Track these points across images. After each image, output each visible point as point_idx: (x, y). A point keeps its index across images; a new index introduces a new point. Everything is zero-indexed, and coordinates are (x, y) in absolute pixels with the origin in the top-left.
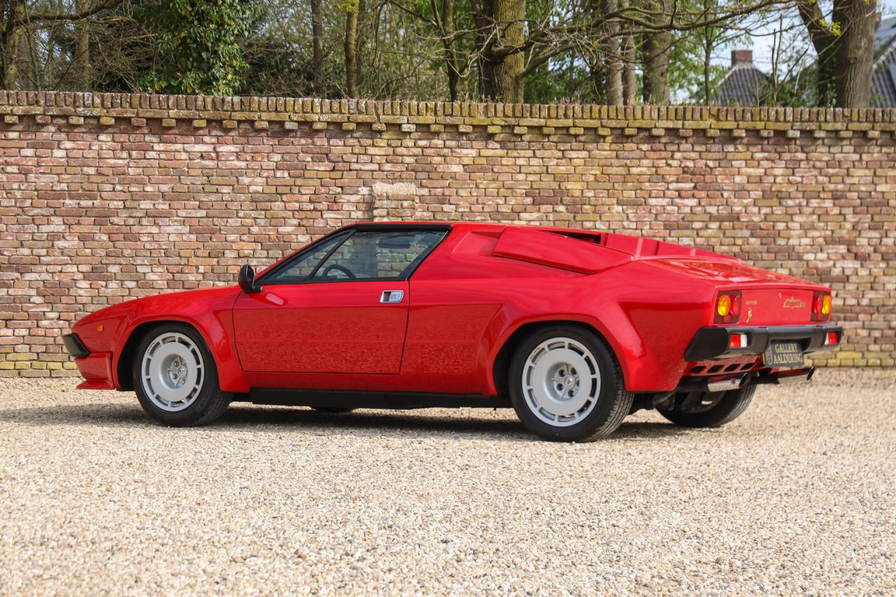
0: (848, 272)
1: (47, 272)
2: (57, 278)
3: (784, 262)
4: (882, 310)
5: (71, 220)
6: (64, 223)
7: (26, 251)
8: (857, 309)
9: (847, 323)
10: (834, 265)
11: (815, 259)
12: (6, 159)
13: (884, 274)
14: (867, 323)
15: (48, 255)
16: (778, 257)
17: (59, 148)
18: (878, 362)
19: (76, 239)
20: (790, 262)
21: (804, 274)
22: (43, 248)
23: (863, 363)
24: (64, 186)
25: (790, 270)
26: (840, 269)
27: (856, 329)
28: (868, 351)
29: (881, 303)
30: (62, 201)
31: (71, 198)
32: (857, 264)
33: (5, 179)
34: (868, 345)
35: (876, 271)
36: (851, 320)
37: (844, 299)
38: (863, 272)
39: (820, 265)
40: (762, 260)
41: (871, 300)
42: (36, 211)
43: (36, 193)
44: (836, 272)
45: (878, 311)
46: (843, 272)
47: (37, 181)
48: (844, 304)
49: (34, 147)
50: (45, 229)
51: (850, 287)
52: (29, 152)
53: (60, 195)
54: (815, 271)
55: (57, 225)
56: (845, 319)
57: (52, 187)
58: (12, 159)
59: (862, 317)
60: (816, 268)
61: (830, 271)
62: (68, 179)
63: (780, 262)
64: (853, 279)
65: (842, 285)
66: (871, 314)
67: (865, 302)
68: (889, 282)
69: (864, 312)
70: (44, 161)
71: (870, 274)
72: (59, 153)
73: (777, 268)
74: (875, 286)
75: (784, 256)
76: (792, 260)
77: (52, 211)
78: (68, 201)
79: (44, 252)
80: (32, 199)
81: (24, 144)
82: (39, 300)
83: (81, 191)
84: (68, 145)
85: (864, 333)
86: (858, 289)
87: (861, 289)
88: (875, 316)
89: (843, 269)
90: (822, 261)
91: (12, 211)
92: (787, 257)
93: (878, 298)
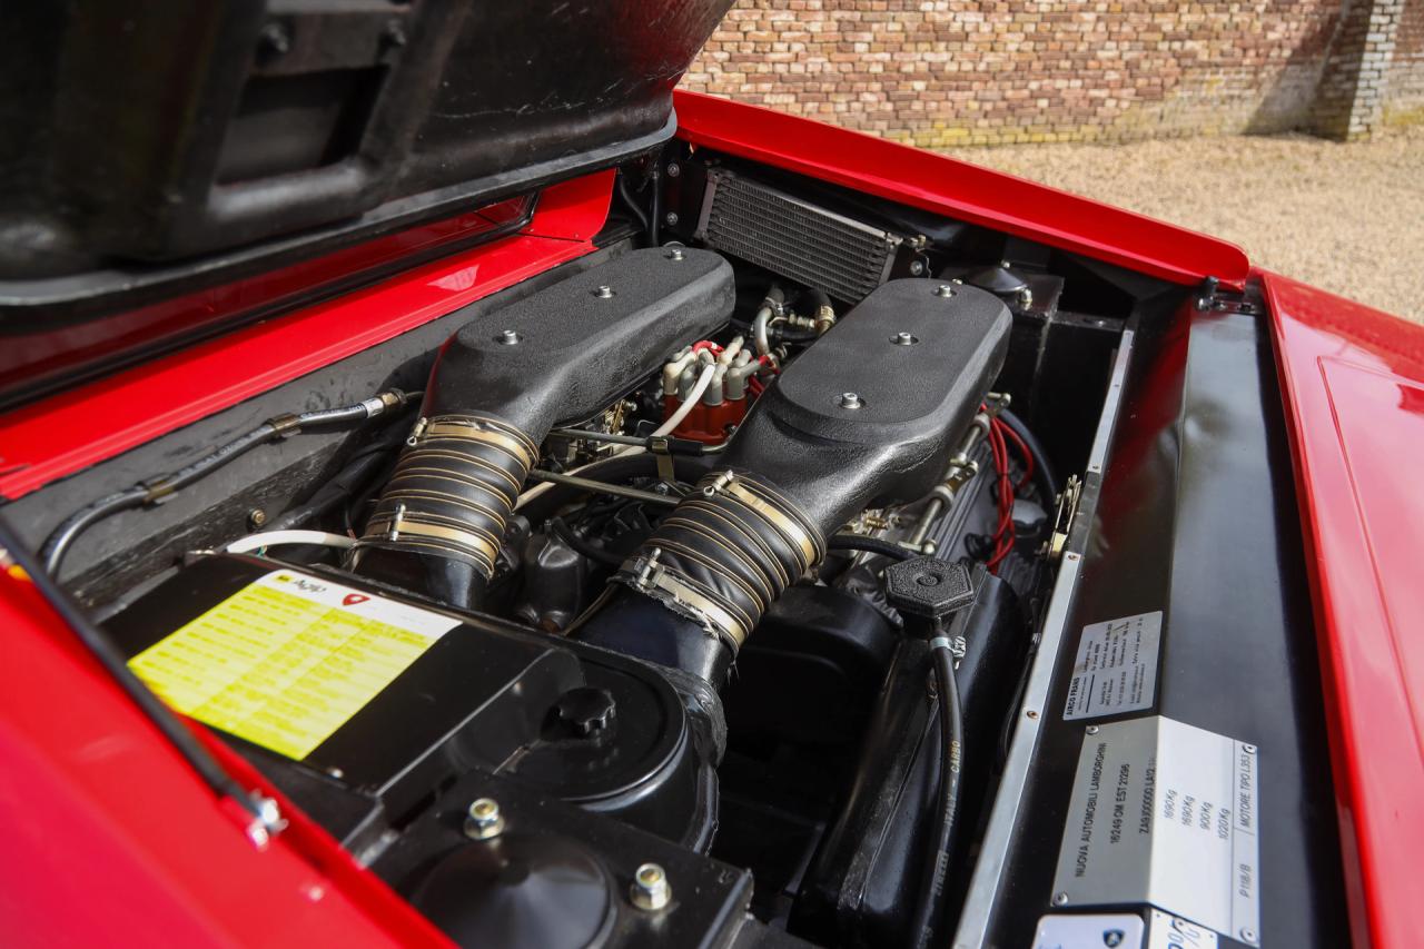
0: (968, 28)
3: (898, 14)
4: (998, 77)
8: (972, 76)
9: (959, 93)
10: (954, 19)
11: (934, 10)
13: (1009, 31)
14: (980, 93)
16: (890, 8)
18: (984, 140)
20: (904, 14)
21: (918, 30)
23: (968, 141)
25: (903, 25)
26: (960, 24)
27: (967, 100)
28: (976, 127)
29: (999, 68)
32: (979, 17)
34: (976, 120)
35: (1000, 27)
36: (963, 90)
37: (960, 63)
38: (985, 28)
39: (939, 18)
40: (872, 10)
41: (988, 64)
44: (956, 27)
45: (994, 78)
46: (963, 27)
48: (959, 70)
51: (969, 47)
54: (931, 26)
56: (957, 89)
59: (976, 85)
60: (933, 23)
61: (949, 26)
63: (892, 14)
64: (973, 37)
65: (959, 44)
66: (986, 82)
67: (982, 67)
68: (1012, 41)
69: (979, 80)
71: (993, 31)
73: (887, 22)
74: (996, 46)
75: (898, 5)
76: (907, 11)
85: (974, 105)
86: (976, 50)
87: (980, 50)
88: (990, 84)
89: (964, 23)
90: (941, 12)
92: (901, 7)
93: (996, 62)
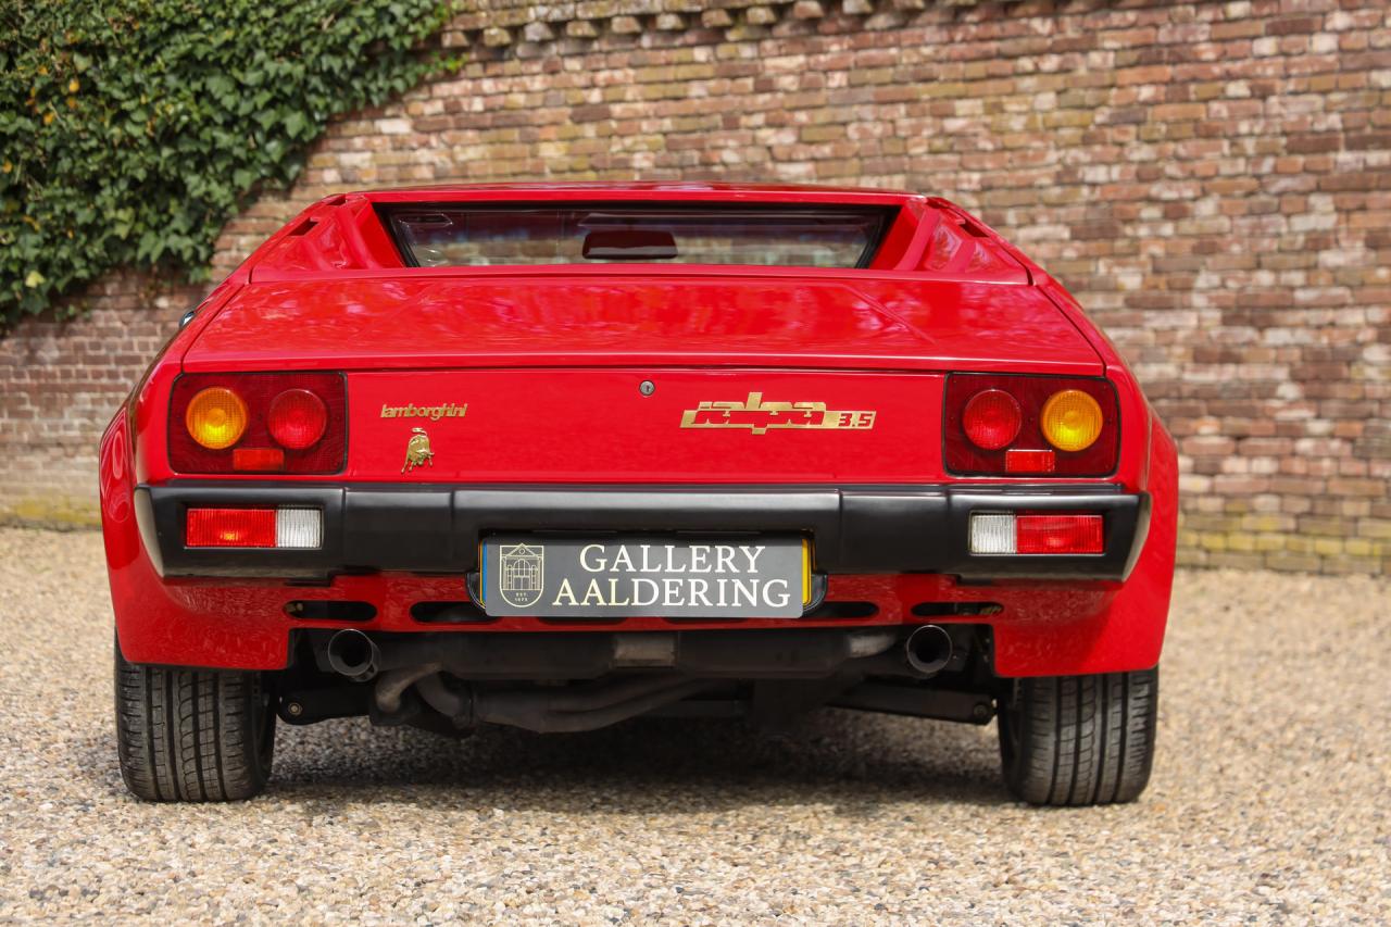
1: (1306, 325)
2: (1325, 340)
5: (1350, 200)
6: (1338, 210)
7: (1265, 278)
12: (1229, 65)
15: (1306, 286)
17: (1323, 30)
19: (1360, 244)
22: (1298, 269)
24: (1334, 120)
30: (1332, 156)
31: (1351, 146)
33: (1225, 113)
42: (1284, 183)
43: (1283, 141)
47: (1283, 111)
49: (1275, 31)
50: (1301, 223)
52: (1267, 46)
53: (1326, 143)
55: (1322, 214)
57: (1312, 124)
58: (1237, 67)
62: (1342, 102)
70: (1295, 65)
72: (1323, 43)
77: (1311, 180)
78: (1345, 157)
79: (1297, 278)
80: (1276, 155)
81: (1261, 26)
82: (1290, 391)
83: (1368, 130)
84: (1340, 20)
91: (1240, 187)
